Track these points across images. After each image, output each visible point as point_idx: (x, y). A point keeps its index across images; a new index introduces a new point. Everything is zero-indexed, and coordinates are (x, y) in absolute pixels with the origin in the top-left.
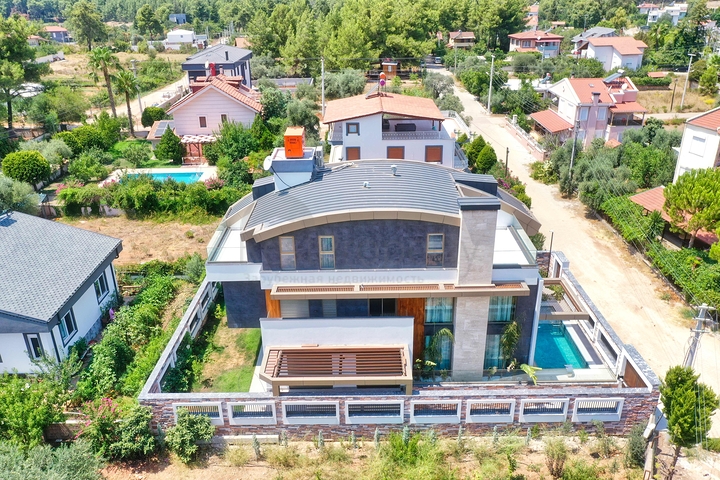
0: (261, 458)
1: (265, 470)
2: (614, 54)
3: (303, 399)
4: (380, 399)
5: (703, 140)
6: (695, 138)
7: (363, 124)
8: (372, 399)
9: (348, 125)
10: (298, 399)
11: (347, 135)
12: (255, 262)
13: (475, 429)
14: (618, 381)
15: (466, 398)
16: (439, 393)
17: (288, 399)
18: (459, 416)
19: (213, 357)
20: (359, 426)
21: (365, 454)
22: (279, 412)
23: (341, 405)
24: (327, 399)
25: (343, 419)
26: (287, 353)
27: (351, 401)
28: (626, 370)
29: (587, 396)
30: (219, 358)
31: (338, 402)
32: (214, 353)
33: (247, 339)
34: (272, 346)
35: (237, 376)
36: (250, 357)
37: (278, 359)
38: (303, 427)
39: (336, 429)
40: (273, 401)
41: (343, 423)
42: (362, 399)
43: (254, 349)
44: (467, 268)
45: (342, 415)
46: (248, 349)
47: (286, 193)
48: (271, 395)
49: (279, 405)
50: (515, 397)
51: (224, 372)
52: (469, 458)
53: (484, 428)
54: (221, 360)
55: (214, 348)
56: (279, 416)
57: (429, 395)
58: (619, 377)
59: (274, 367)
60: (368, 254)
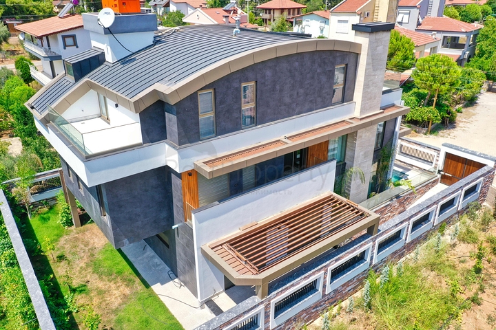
2: (189, 9)
3: (292, 285)
4: (355, 250)
6: (339, 21)
7: (79, 35)
8: (349, 253)
9: (64, 37)
10: (287, 289)
11: (65, 48)
12: (153, 141)
13: (410, 247)
14: (439, 176)
15: (410, 218)
16: (391, 222)
17: (277, 294)
18: (404, 238)
19: (81, 302)
20: (336, 291)
21: (352, 317)
22: (267, 316)
23: (325, 274)
24: (314, 273)
25: (324, 291)
26: (235, 243)
27: (334, 264)
28: (446, 163)
29: (468, 184)
30: (91, 299)
31: (323, 272)
32: (77, 296)
33: (107, 264)
34: (208, 244)
35: (139, 308)
36: (130, 280)
37: (233, 254)
38: (289, 321)
39: (316, 307)
40: (262, 306)
41: (324, 295)
42: (342, 257)
43: (128, 270)
44: (366, 96)
45: (324, 286)
46: (120, 273)
47: (134, 60)
48: (256, 299)
49: (267, 307)
50: (436, 203)
51: (115, 311)
52: (424, 273)
53: (416, 242)
54: (96, 301)
55: (74, 291)
56: (267, 321)
57: (387, 228)
58: (439, 171)
59: (241, 263)
60: (287, 100)
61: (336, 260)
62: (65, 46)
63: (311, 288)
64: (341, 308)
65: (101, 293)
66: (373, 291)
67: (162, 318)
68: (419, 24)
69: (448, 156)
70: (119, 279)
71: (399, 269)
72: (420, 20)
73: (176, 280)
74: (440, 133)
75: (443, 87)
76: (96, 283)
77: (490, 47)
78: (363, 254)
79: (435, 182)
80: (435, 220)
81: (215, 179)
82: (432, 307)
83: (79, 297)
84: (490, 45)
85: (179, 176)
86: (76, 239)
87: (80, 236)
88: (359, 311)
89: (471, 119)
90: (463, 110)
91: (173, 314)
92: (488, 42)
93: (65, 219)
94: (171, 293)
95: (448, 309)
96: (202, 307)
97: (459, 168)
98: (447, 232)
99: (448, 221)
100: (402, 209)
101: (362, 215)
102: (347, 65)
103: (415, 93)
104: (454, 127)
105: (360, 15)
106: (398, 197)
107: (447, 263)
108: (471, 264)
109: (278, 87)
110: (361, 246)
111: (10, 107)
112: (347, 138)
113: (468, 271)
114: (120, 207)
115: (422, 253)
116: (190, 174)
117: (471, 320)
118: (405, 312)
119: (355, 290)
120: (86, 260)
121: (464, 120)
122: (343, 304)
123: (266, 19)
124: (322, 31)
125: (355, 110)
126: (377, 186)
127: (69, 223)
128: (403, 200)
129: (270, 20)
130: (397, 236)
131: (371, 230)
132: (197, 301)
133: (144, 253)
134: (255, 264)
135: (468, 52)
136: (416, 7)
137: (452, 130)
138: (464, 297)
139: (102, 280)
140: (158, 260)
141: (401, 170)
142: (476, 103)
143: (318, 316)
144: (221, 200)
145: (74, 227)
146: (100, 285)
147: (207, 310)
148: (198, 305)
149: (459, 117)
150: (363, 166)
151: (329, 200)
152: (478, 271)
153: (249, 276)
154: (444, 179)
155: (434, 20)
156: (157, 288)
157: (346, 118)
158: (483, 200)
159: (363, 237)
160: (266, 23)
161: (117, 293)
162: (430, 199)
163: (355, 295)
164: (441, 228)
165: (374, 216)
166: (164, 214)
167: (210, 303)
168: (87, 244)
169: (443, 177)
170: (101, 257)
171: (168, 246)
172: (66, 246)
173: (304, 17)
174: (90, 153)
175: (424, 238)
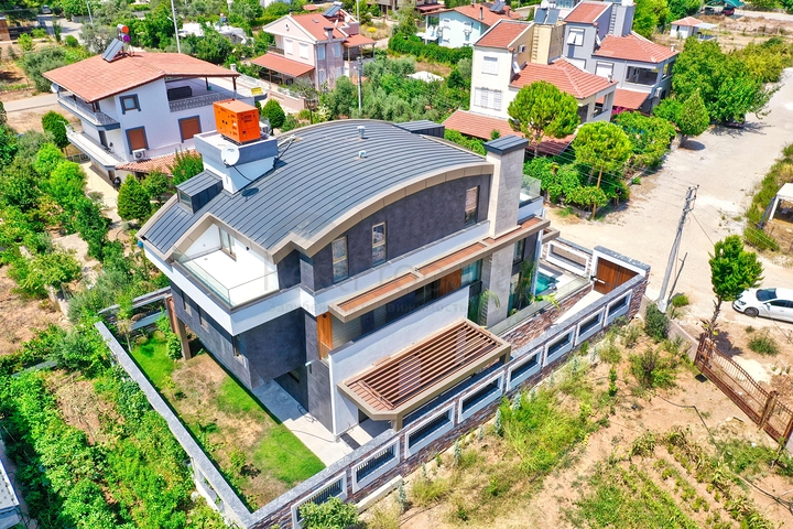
0: (408, 506)
1: (424, 516)
3: (425, 418)
5: (495, 59)
6: (486, 58)
7: (142, 95)
8: (481, 384)
9: (122, 99)
10: (420, 421)
11: (124, 113)
12: (289, 286)
13: (546, 371)
14: (592, 282)
15: (545, 343)
16: (525, 349)
17: (411, 427)
18: (539, 363)
19: (215, 440)
20: (468, 420)
21: (484, 444)
22: (402, 447)
23: (457, 404)
24: (445, 405)
25: (456, 421)
26: (369, 380)
27: (465, 395)
28: (598, 268)
29: (613, 298)
30: (224, 438)
31: (454, 403)
32: (209, 435)
33: (231, 400)
34: (343, 382)
35: (274, 444)
36: (260, 417)
37: (368, 391)
38: (422, 451)
39: (449, 436)
40: (398, 438)
41: (456, 425)
42: (473, 388)
43: (255, 407)
44: (501, 216)
45: (456, 416)
46: (247, 410)
47: (256, 190)
48: (392, 432)
49: (402, 439)
50: (575, 323)
51: (251, 448)
52: (560, 396)
53: (554, 365)
54: (229, 439)
55: (204, 430)
56: (402, 451)
57: (521, 354)
58: (592, 278)
59: (377, 400)
60: (417, 232)
61: (467, 391)
62: (124, 110)
63: (444, 419)
64: (474, 436)
65: (232, 431)
66: (505, 418)
67: (299, 453)
68: (597, 47)
69: (601, 261)
70: (247, 416)
71: (533, 395)
72: (599, 42)
73: (308, 415)
74: (607, 217)
75: (608, 163)
76: (224, 421)
77: (688, 83)
78: (496, 381)
79: (588, 289)
80: (576, 340)
81: (351, 322)
82: (560, 431)
83: (211, 435)
84: (687, 80)
85: (315, 319)
86: (190, 374)
87: (193, 369)
88: (492, 438)
89: (649, 195)
90: (642, 180)
91: (309, 447)
92: (684, 76)
93: (174, 351)
94: (304, 428)
95: (577, 433)
96: (337, 441)
97: (612, 275)
98: (591, 350)
99: (590, 340)
100: (548, 323)
101: (494, 344)
102: (479, 187)
103: (578, 166)
104: (625, 208)
105: (513, 52)
106: (542, 311)
107: (584, 386)
108: (606, 387)
109: (408, 223)
110: (492, 376)
111: (64, 200)
112: (481, 263)
113: (603, 394)
114: (257, 349)
115: (560, 376)
116: (324, 316)
117: (596, 442)
118: (534, 437)
119: (488, 418)
120: (207, 397)
121: (640, 196)
122: (476, 432)
123: (385, 6)
124: (468, 37)
125: (489, 231)
126: (519, 301)
127: (178, 355)
128: (547, 315)
129: (390, 8)
130: (532, 362)
131: (504, 358)
132: (332, 436)
133: (269, 387)
134: (390, 400)
135: (660, 89)
136: (592, 25)
137: (622, 213)
138: (594, 420)
139: (230, 417)
140: (284, 394)
141: (550, 274)
142: (661, 168)
143: (451, 444)
144: (355, 340)
145: (183, 359)
146: (230, 423)
147: (342, 443)
148: (333, 439)
149: (633, 191)
150: (501, 283)
151: (462, 327)
152: (612, 393)
153: (385, 412)
154: (598, 286)
155: (617, 40)
156: (288, 423)
157: (479, 239)
158: (636, 312)
159: (495, 366)
160: (385, 11)
161: (249, 430)
162: (569, 320)
163: (489, 422)
164: (583, 349)
165: (506, 345)
166: (295, 352)
167: (345, 437)
168: (203, 379)
169: (596, 284)
170: (222, 393)
171: (298, 381)
172: (181, 382)
173: (441, 15)
174: (234, 305)
175: (564, 360)
